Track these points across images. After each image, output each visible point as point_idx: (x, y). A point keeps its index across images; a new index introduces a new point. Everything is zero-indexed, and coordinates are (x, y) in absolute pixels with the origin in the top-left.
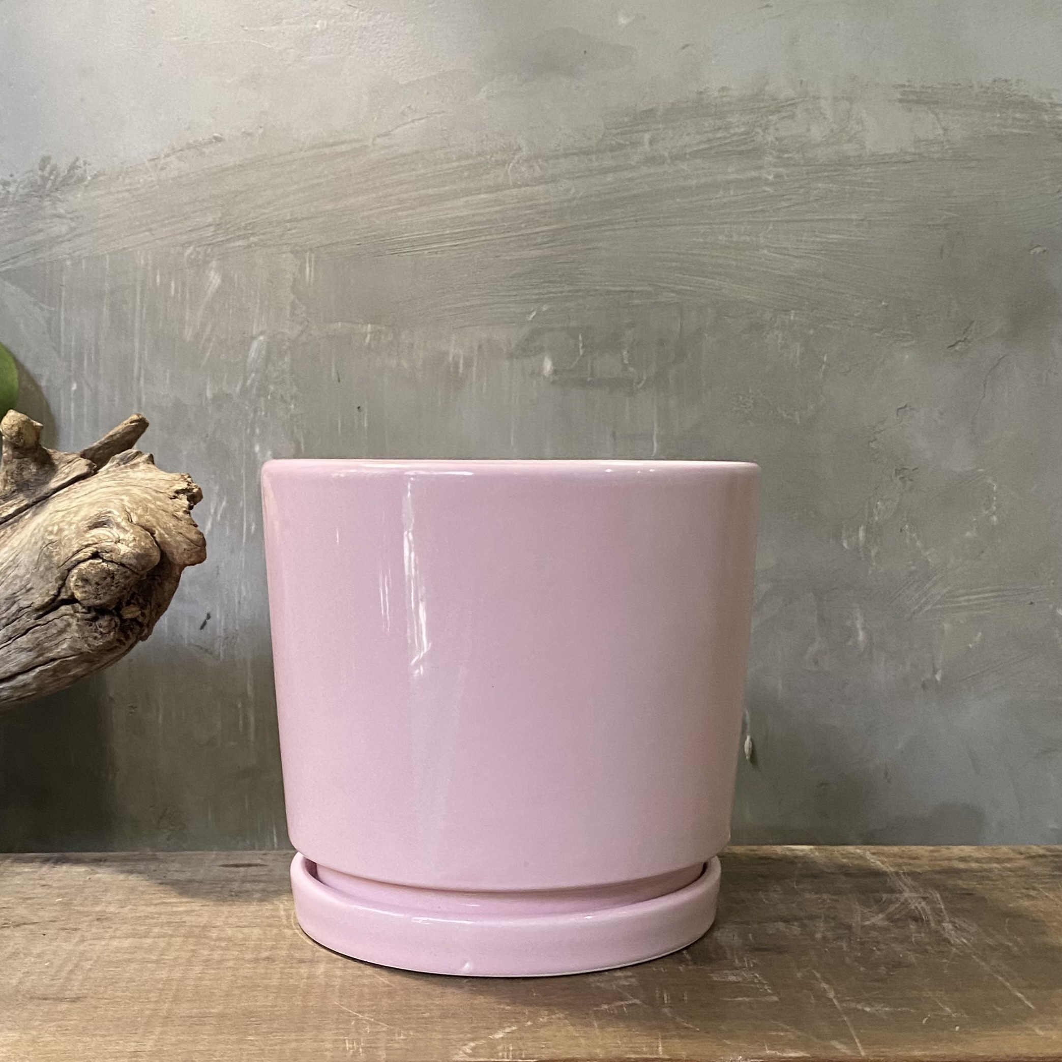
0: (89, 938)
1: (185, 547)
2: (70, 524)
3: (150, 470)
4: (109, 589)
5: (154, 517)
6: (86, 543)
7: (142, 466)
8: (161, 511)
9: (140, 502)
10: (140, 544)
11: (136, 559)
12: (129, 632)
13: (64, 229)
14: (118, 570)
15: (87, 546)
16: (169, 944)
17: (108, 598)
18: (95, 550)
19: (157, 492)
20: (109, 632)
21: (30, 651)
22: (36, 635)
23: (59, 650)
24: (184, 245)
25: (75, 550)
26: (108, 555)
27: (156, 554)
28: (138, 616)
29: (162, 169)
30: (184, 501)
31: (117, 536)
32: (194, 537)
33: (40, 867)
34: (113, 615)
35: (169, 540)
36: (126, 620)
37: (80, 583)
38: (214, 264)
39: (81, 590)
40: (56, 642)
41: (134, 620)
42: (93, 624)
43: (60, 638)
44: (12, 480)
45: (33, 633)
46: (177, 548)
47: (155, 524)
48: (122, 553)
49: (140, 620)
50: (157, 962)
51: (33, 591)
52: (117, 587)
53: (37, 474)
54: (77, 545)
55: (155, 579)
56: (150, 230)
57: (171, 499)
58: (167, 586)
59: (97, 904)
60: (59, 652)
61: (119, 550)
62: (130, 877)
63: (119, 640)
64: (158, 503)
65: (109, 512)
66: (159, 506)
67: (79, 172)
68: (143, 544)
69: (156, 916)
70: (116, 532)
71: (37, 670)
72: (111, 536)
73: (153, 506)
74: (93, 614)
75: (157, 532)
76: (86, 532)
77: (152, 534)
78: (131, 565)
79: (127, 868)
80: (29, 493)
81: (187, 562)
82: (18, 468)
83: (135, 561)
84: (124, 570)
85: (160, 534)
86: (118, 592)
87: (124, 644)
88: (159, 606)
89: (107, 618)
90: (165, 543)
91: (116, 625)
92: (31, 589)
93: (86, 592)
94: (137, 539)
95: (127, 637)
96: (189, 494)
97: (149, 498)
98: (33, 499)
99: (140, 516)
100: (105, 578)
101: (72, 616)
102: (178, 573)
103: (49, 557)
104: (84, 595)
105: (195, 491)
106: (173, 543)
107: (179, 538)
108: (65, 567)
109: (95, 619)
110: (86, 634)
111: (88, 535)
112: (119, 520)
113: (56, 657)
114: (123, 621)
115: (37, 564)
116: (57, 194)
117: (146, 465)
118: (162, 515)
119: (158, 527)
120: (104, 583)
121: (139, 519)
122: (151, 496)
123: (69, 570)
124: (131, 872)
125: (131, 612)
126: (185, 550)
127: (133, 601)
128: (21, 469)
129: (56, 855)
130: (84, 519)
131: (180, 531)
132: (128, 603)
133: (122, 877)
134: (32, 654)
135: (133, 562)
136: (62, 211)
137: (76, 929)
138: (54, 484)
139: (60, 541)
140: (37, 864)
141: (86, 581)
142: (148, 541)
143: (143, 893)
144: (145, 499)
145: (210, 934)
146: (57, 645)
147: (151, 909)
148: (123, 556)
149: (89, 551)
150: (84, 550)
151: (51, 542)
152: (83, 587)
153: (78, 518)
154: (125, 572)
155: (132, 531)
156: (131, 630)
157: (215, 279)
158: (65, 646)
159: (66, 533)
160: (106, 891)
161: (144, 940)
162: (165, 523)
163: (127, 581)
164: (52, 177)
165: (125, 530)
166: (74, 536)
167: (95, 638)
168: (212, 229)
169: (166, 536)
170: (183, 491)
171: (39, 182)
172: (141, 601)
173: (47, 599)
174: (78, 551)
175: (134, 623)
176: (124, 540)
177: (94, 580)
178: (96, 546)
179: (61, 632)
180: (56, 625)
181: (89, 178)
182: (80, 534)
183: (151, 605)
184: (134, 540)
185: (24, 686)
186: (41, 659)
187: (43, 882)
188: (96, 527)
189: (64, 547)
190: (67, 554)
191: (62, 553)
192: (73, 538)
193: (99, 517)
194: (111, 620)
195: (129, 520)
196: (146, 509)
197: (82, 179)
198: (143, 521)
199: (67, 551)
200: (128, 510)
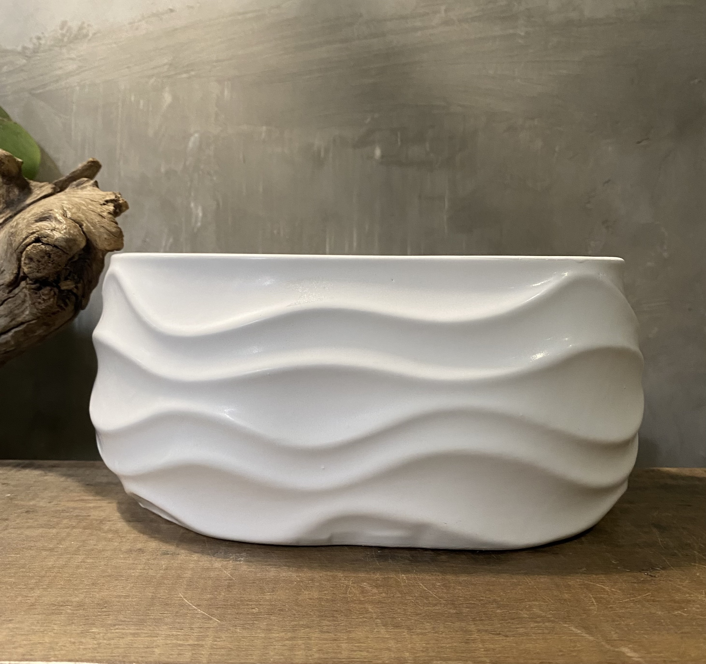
0: (12, 526)
1: (106, 236)
2: (24, 219)
3: (94, 190)
4: (47, 265)
5: (83, 214)
6: (31, 232)
7: (89, 188)
8: (90, 212)
9: (75, 205)
10: (70, 233)
11: (66, 242)
12: (67, 301)
13: (75, 67)
14: (52, 250)
15: (33, 233)
16: (69, 535)
17: (46, 271)
18: (37, 236)
19: (92, 201)
20: (49, 299)
21: (6, 316)
22: (9, 305)
23: (24, 316)
24: (150, 77)
25: (24, 237)
26: (46, 239)
27: (81, 239)
28: (73, 288)
29: (137, 29)
30: (111, 207)
31: (54, 226)
32: (114, 230)
33: (10, 470)
34: (54, 286)
35: (94, 231)
36: (64, 291)
37: (27, 261)
38: (167, 89)
39: (28, 266)
40: (21, 310)
41: (70, 291)
42: (38, 293)
43: (24, 307)
44: (3, 201)
45: (7, 304)
46: (99, 237)
47: (84, 219)
48: (55, 237)
49: (75, 291)
50: (51, 550)
51: (5, 272)
52: (53, 264)
53: (19, 195)
54: (26, 233)
55: (86, 262)
56: (128, 67)
57: (101, 205)
58: (94, 266)
59: (33, 499)
60: (25, 317)
61: (54, 235)
62: (69, 480)
63: (59, 306)
64: (90, 206)
65: (51, 210)
66: (90, 208)
67: (84, 31)
68: (72, 232)
69: (71, 510)
70: (54, 224)
71: (13, 331)
72: (50, 226)
73: (85, 208)
74: (38, 285)
75: (85, 225)
76: (33, 224)
77: (81, 226)
78: (61, 246)
79: (70, 472)
80: (12, 208)
81: (108, 248)
82: (6, 191)
83: (64, 243)
84: (58, 250)
85: (87, 226)
86: (54, 268)
87: (64, 310)
88: (90, 282)
89: (48, 288)
90: (90, 232)
91: (55, 294)
92: (4, 270)
93: (30, 267)
94: (69, 228)
95: (66, 305)
96: (116, 203)
97: (84, 203)
98: (15, 212)
99: (73, 214)
100: (43, 257)
101: (26, 288)
102: (101, 257)
103: (11, 244)
104: (30, 270)
105: (121, 202)
106: (96, 233)
107: (102, 230)
108: (19, 251)
109: (39, 289)
110: (35, 300)
111: (33, 226)
112: (57, 215)
113: (24, 321)
114: (61, 291)
115: (7, 252)
116: (72, 45)
117: (92, 187)
118: (90, 213)
119: (86, 222)
120: (43, 261)
121: (72, 215)
122: (86, 202)
123: (21, 253)
124: (70, 476)
125: (67, 285)
126: (106, 239)
127: (69, 277)
128: (8, 192)
129: (27, 462)
130: (33, 215)
131: (102, 225)
132: (66, 279)
133: (63, 479)
134: (8, 319)
135: (63, 244)
136: (73, 56)
137: (7, 520)
138: (28, 201)
139: (16, 231)
140: (9, 468)
141: (31, 259)
142: (76, 230)
143: (71, 491)
144: (80, 203)
145: (103, 527)
146: (23, 312)
147: (72, 504)
148: (57, 239)
149: (32, 238)
150: (30, 237)
151: (12, 233)
152: (29, 264)
153: (29, 215)
154: (58, 252)
155: (65, 222)
156: (69, 299)
157: (167, 98)
158: (27, 312)
159: (20, 226)
160: (45, 489)
161: (51, 531)
162: (92, 219)
163: (60, 259)
164: (68, 34)
165: (60, 222)
166: (24, 227)
167: (40, 303)
168: (166, 67)
169: (92, 228)
170: (112, 201)
171: (60, 37)
172: (76, 278)
173: (12, 277)
174: (26, 237)
175: (70, 293)
176: (58, 229)
177: (35, 258)
178: (38, 233)
179: (24, 302)
180: (20, 297)
181: (91, 35)
182: (28, 225)
183: (83, 281)
184: (66, 229)
185: (7, 343)
186: (14, 323)
187: (6, 482)
188: (41, 221)
189: (18, 236)
190: (19, 241)
191: (17, 240)
192: (24, 229)
193: (44, 214)
194: (51, 290)
195: (64, 215)
196: (79, 209)
197: (86, 36)
198: (75, 217)
199: (19, 237)
200: (65, 209)
